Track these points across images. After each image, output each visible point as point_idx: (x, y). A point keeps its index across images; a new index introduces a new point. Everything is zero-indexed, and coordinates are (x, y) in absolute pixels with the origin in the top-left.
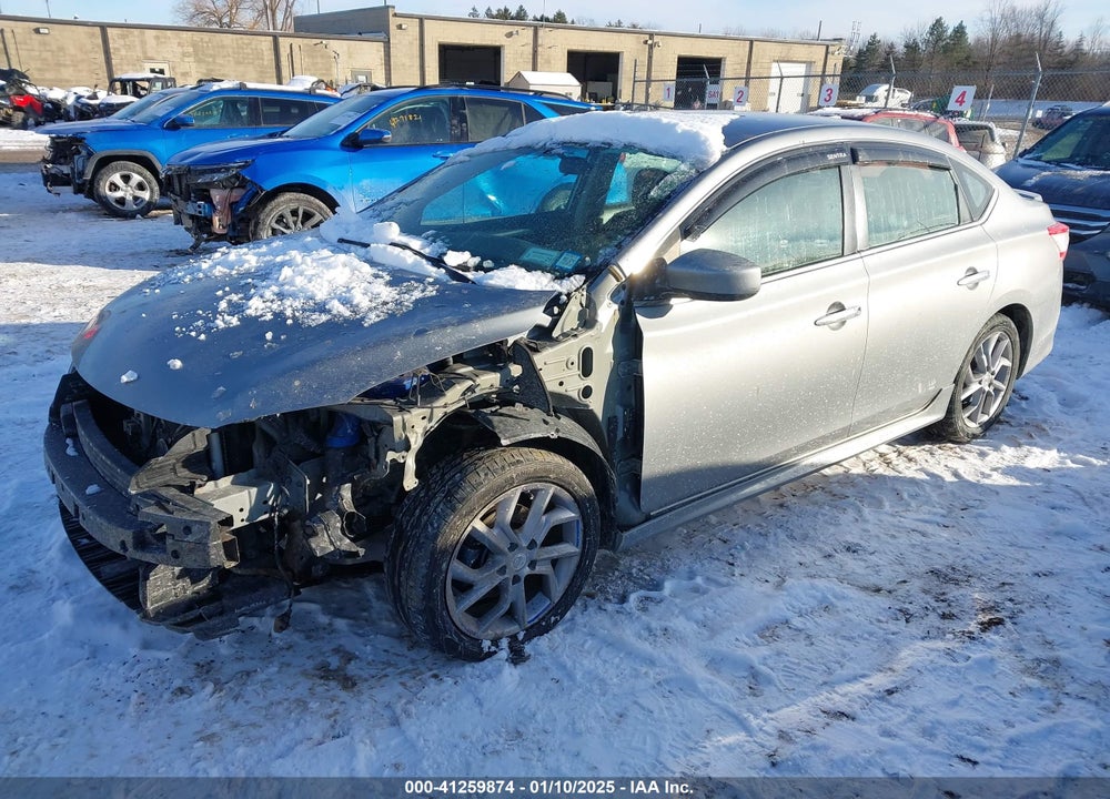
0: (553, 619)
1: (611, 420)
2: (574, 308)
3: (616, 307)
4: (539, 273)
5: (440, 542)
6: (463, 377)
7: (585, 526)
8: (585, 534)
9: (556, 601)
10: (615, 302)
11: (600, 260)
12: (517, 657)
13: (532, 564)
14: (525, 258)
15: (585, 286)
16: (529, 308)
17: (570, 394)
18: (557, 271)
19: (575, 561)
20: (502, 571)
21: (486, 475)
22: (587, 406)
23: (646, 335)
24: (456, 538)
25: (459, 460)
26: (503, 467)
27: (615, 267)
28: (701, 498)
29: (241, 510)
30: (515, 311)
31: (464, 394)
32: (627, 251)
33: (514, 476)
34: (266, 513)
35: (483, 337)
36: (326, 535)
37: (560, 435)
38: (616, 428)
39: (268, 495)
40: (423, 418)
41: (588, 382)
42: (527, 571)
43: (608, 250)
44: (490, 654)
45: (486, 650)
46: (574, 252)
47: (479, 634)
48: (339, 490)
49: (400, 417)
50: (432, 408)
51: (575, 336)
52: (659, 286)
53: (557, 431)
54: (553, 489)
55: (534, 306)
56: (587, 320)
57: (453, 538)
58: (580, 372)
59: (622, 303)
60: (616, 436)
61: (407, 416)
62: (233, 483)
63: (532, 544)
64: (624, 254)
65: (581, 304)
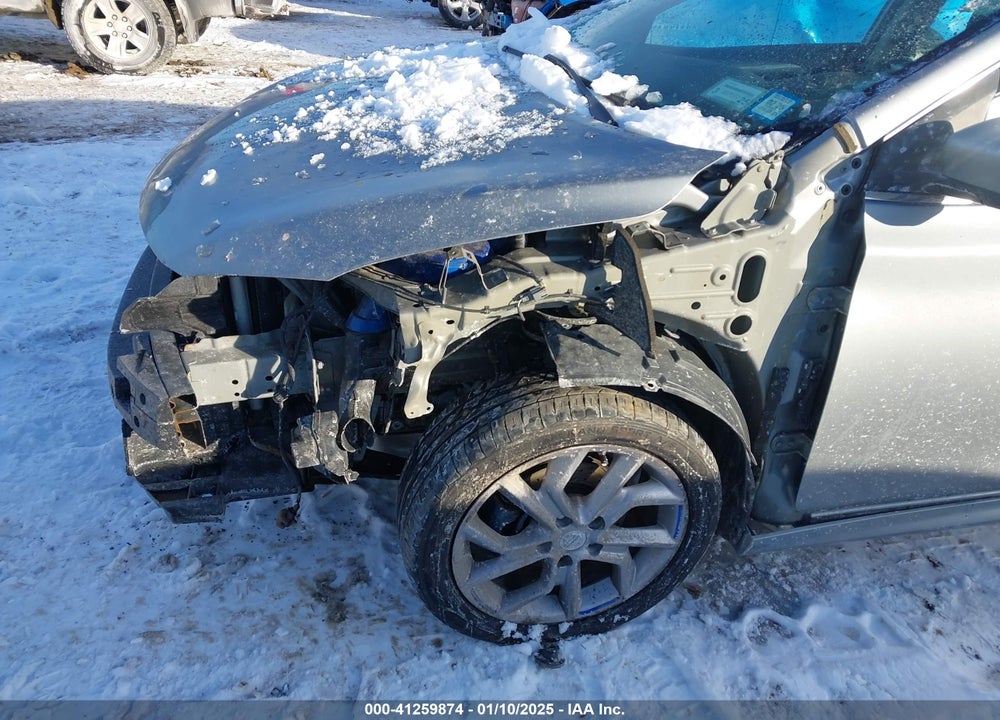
0: (617, 617)
1: (777, 373)
2: (751, 186)
3: (831, 195)
4: (720, 120)
5: (444, 498)
6: (524, 272)
7: (691, 514)
8: (690, 526)
9: (627, 597)
10: (832, 187)
11: (827, 111)
12: (546, 657)
13: (596, 547)
14: (710, 94)
15: (782, 153)
16: (665, 175)
17: (709, 322)
18: (749, 121)
19: (668, 555)
20: (546, 547)
21: (532, 420)
22: (738, 345)
23: (871, 251)
24: (471, 497)
25: (510, 386)
26: (561, 415)
27: (848, 128)
28: (908, 508)
29: (235, 382)
30: (641, 177)
31: (517, 298)
32: (880, 101)
33: (575, 431)
34: (270, 391)
35: (568, 214)
36: (314, 443)
37: (665, 388)
38: (782, 387)
39: (273, 370)
40: (450, 322)
41: (746, 310)
42: (586, 554)
43: (849, 95)
44: (511, 641)
45: (506, 634)
46: (790, 92)
47: (502, 615)
48: (354, 386)
49: (411, 315)
50: (463, 311)
51: (740, 233)
52: (926, 170)
53: (662, 380)
54: (643, 458)
55: (676, 173)
56: (770, 211)
57: (465, 496)
58: (735, 293)
59: (846, 190)
60: (779, 397)
61: (422, 316)
62: (237, 345)
63: (598, 523)
64: (873, 106)
65: (767, 183)
